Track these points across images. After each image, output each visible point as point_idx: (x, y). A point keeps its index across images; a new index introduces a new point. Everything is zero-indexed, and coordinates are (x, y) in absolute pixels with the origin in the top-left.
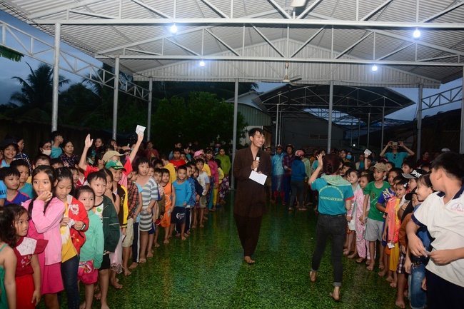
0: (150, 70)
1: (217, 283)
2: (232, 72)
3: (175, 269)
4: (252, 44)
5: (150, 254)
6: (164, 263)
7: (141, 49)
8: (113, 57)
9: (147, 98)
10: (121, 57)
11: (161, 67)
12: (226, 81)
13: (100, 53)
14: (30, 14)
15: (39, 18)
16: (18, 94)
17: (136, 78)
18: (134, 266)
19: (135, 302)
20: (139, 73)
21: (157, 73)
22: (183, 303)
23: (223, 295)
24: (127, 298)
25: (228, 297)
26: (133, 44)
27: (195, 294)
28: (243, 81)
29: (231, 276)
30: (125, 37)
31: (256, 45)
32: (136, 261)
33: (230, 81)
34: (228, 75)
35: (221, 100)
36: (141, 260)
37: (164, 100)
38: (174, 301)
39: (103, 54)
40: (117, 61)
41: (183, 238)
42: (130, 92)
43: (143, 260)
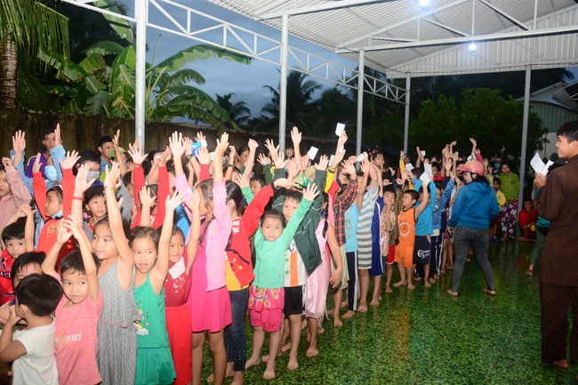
0: (408, 63)
1: (455, 355)
2: (521, 56)
3: (401, 325)
4: (555, 11)
5: (375, 302)
6: (391, 316)
7: (392, 36)
8: (356, 49)
9: (403, 99)
10: (366, 49)
11: (421, 58)
12: (513, 69)
13: (342, 46)
14: (257, 9)
15: (266, 12)
16: (269, 105)
17: (391, 75)
18: (349, 315)
19: (333, 363)
20: (393, 68)
21: (417, 67)
22: (396, 375)
23: (457, 373)
24: (326, 356)
25: (464, 379)
26: (381, 31)
27: (416, 365)
28: (539, 67)
29: (479, 346)
30: (370, 23)
31: (562, 11)
32: (352, 310)
33: (517, 69)
34: (515, 61)
35: (507, 99)
36: (360, 308)
37: (428, 101)
38: (384, 370)
39: (344, 48)
40: (362, 54)
41: (427, 285)
42: (379, 93)
43: (363, 308)
